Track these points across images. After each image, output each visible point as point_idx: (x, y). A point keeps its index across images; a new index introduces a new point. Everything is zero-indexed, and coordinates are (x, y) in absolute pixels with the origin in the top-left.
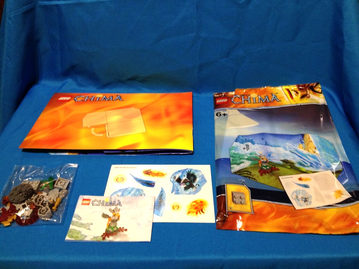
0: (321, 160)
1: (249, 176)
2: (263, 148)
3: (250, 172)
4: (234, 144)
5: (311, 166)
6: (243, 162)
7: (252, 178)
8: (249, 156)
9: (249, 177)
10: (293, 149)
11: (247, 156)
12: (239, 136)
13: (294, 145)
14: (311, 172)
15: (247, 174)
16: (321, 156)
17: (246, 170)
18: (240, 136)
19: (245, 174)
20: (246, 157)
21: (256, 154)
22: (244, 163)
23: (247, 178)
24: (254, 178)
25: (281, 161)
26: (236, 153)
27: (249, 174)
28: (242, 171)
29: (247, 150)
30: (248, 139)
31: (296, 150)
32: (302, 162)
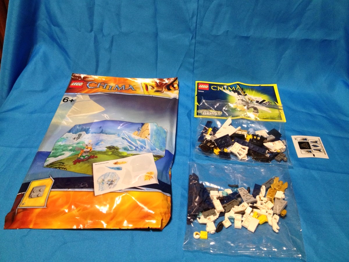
0: (148, 144)
1: (60, 166)
2: (96, 136)
3: (63, 163)
4: (65, 135)
5: (136, 150)
7: (63, 168)
8: (75, 145)
9: (59, 168)
10: (127, 136)
11: (73, 147)
12: (75, 126)
13: (129, 132)
14: (132, 155)
15: (59, 165)
16: (150, 140)
17: (61, 162)
18: (77, 125)
19: (57, 165)
20: (71, 148)
21: (84, 143)
22: (63, 155)
23: (58, 168)
24: (65, 167)
25: (107, 147)
26: (62, 144)
27: (61, 165)
28: (55, 163)
29: (77, 140)
30: (84, 128)
31: (129, 137)
32: (128, 146)
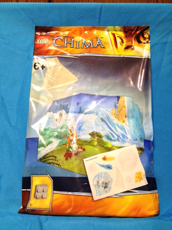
5: (118, 140)
6: (52, 142)
8: (59, 130)
9: (54, 163)
10: (105, 116)
12: (54, 102)
13: (107, 111)
14: (116, 147)
16: (129, 127)
17: (52, 154)
20: (56, 133)
21: (67, 127)
22: (51, 144)
24: (58, 163)
25: (90, 134)
26: (47, 127)
27: (54, 160)
28: (47, 156)
29: (59, 122)
32: (110, 134)
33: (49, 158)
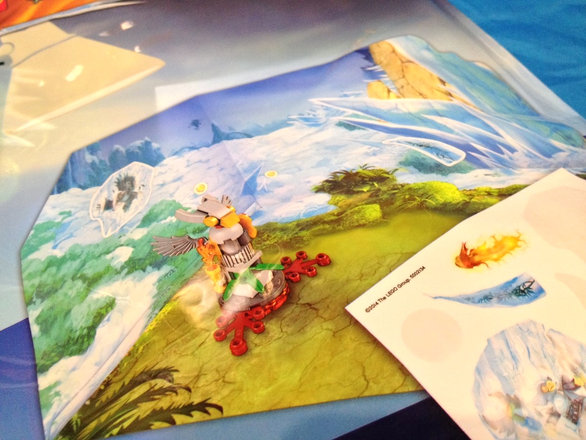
4: (47, 209)
10: (351, 112)
11: (130, 243)
13: (346, 96)
24: (196, 400)
25: (320, 190)
26: (59, 253)
29: (126, 208)
32: (418, 149)
33: (124, 399)
